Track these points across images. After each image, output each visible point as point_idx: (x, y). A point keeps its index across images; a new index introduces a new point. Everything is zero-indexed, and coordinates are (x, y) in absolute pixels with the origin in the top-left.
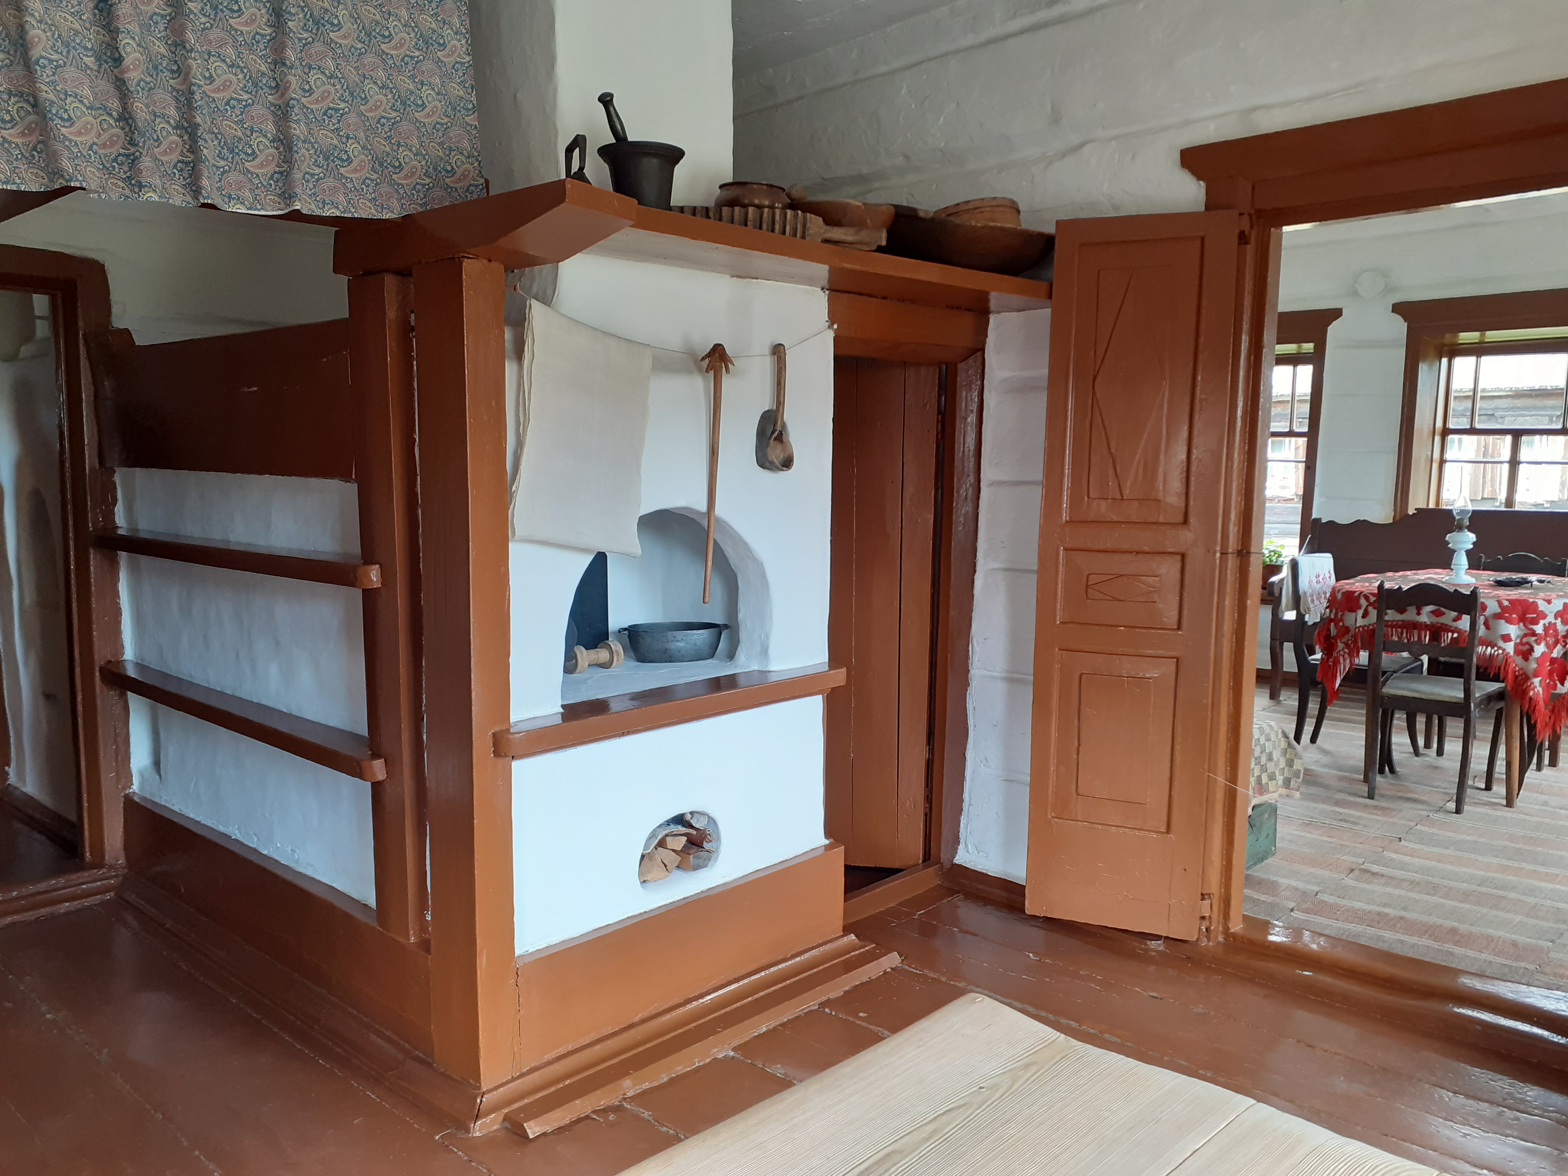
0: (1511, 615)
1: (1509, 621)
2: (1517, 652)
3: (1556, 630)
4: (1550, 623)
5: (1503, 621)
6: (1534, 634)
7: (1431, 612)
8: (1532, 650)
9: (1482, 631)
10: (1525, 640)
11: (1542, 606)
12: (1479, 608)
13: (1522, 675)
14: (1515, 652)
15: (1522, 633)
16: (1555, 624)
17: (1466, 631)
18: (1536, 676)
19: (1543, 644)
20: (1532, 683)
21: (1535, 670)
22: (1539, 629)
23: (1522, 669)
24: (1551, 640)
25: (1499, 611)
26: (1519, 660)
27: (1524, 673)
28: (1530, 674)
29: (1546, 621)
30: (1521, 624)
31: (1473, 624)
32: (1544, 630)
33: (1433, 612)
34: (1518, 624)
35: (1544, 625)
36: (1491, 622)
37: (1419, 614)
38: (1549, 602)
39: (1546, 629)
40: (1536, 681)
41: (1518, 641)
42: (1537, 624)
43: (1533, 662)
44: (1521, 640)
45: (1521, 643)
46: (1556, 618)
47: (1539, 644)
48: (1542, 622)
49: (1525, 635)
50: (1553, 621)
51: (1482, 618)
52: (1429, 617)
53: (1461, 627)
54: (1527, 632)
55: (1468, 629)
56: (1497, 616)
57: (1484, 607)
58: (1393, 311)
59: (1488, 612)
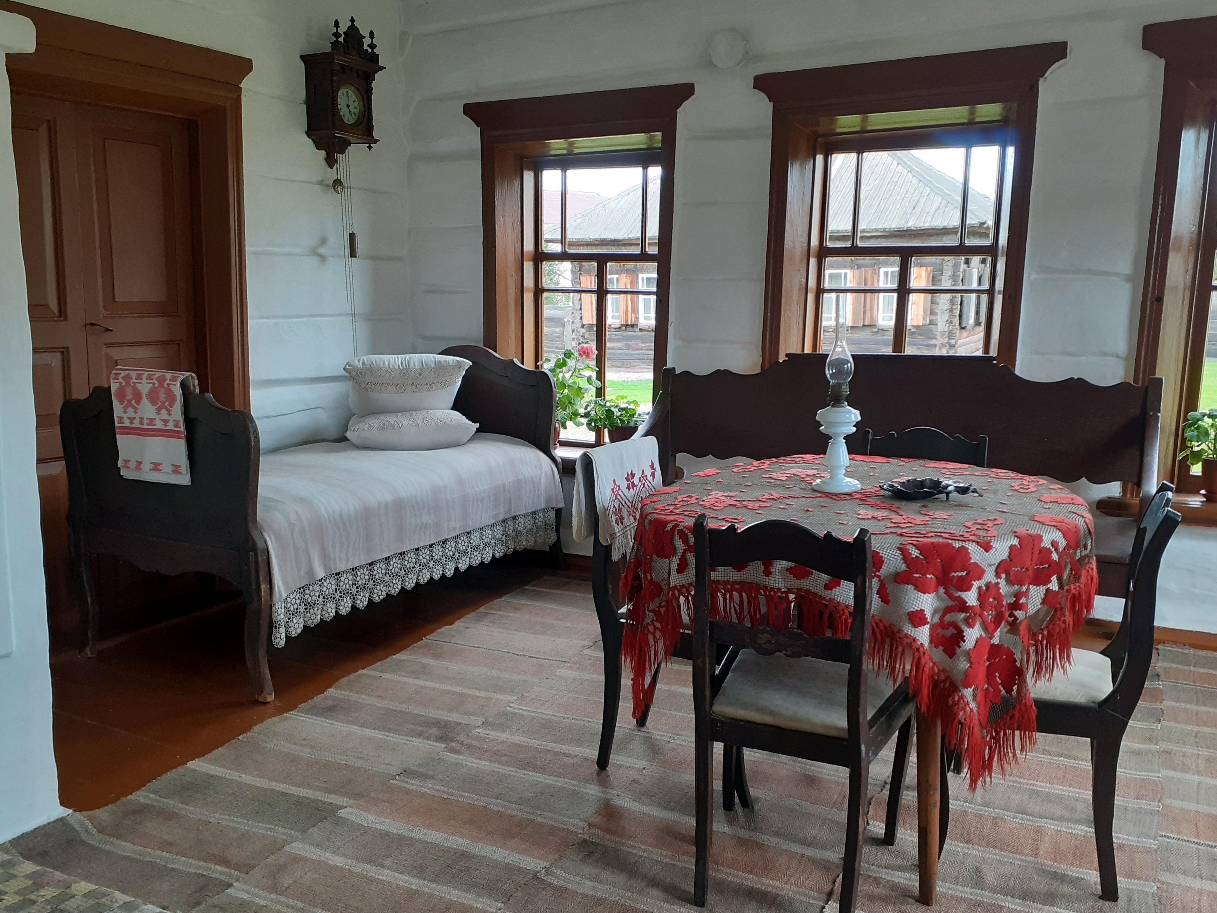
0: (924, 575)
1: (922, 589)
2: (933, 640)
3: (998, 598)
4: (988, 585)
5: (910, 587)
6: (963, 607)
7: (787, 570)
8: (960, 636)
9: (875, 603)
10: (948, 618)
11: (976, 554)
12: (869, 564)
13: (944, 681)
14: (931, 641)
15: (943, 605)
16: (997, 584)
17: (847, 607)
18: (967, 686)
19: (977, 626)
20: (962, 698)
21: (966, 673)
22: (971, 598)
23: (944, 670)
24: (989, 615)
25: (904, 567)
26: (938, 655)
27: (948, 678)
28: (958, 678)
29: (982, 583)
30: (941, 590)
31: (860, 597)
32: (978, 599)
33: (789, 570)
34: (936, 590)
35: (980, 588)
36: (890, 588)
37: (767, 573)
38: (987, 547)
39: (982, 596)
40: (968, 693)
41: (936, 620)
42: (968, 589)
43: (962, 659)
44: (941, 618)
45: (942, 624)
46: (998, 575)
47: (971, 626)
48: (976, 584)
49: (948, 610)
50: (994, 580)
51: (875, 581)
52: (784, 579)
53: (839, 599)
54: (950, 603)
55: (851, 602)
56: (900, 578)
57: (878, 561)
58: (754, 88)
59: (884, 571)
